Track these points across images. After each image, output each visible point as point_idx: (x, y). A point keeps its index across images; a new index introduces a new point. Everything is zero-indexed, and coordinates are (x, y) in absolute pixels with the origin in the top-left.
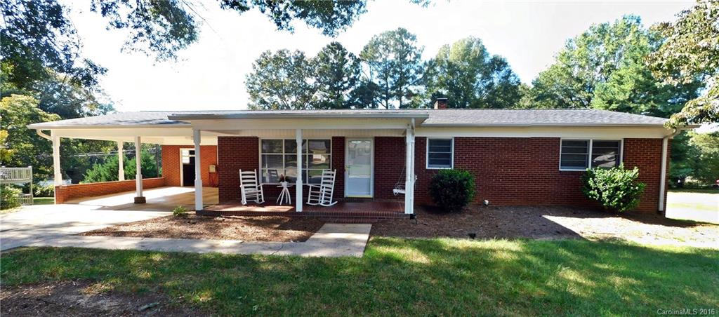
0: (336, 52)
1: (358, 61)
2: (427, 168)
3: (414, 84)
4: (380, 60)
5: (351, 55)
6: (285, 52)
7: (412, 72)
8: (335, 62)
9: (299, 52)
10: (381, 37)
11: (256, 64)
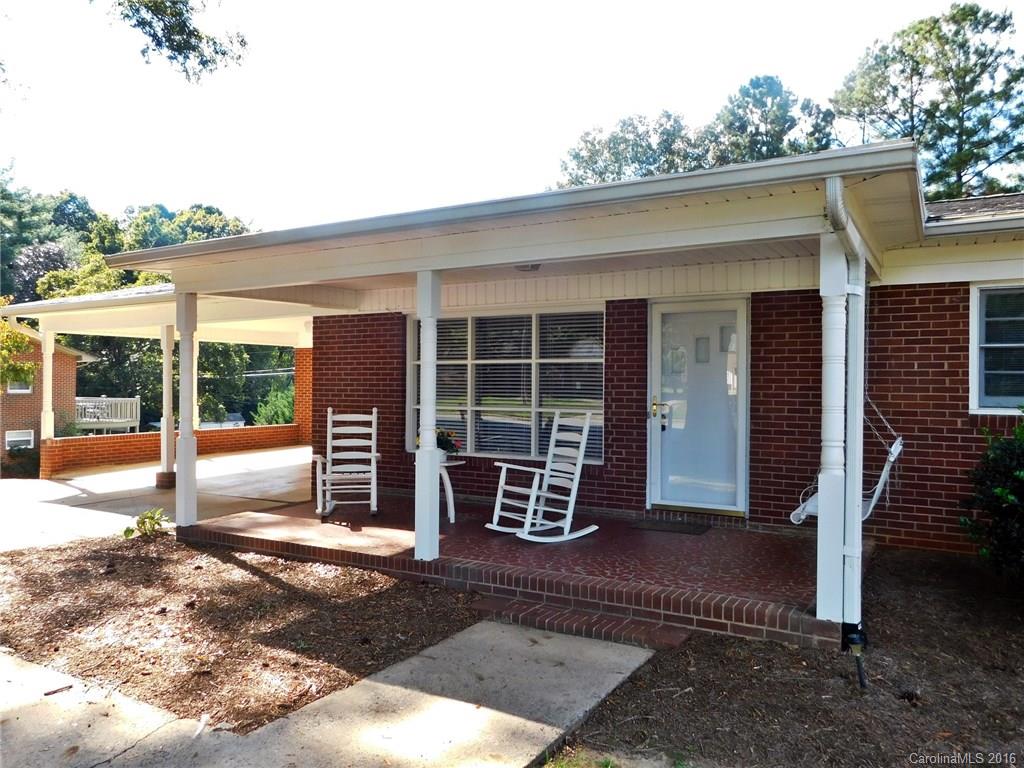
0: (764, 105)
1: (829, 117)
2: (974, 408)
3: (1005, 158)
4: (893, 105)
5: (806, 107)
6: (636, 122)
7: (1000, 125)
8: (763, 128)
9: (669, 117)
10: (898, 43)
11: (568, 159)
